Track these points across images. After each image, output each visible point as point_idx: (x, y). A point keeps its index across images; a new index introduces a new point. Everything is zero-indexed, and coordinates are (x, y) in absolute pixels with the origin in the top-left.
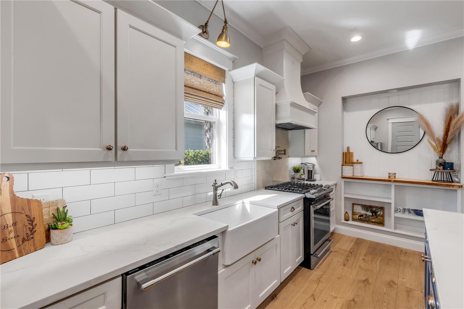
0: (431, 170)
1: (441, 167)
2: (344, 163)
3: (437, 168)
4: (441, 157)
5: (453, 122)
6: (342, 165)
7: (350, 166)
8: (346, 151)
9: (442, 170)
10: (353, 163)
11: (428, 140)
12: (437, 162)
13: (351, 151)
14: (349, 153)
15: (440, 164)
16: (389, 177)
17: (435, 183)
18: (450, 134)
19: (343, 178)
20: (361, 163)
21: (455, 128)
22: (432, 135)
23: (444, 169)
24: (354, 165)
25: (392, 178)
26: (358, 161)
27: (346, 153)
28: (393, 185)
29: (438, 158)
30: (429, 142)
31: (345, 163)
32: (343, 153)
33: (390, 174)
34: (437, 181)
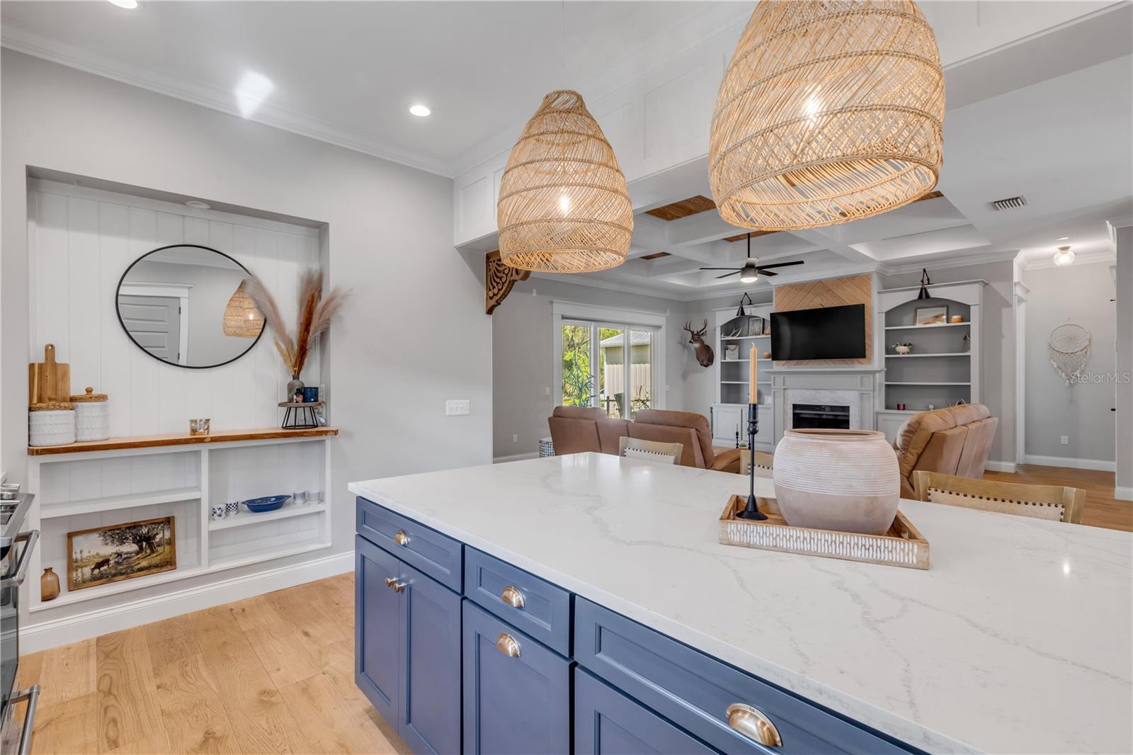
0: (280, 405)
1: (300, 398)
2: (35, 401)
3: (291, 400)
4: (296, 377)
5: (320, 305)
6: (30, 410)
7: (65, 408)
8: (42, 360)
9: (301, 404)
10: (73, 400)
11: (274, 338)
12: (290, 387)
13: (60, 359)
14: (55, 365)
15: (299, 392)
16: (194, 431)
17: (291, 432)
18: (312, 328)
19: (33, 452)
20: (102, 398)
21: (322, 319)
22: (280, 328)
23: (304, 401)
24: (79, 404)
25: (201, 434)
26: (89, 391)
27: (41, 366)
28: (204, 449)
29: (291, 379)
30: (277, 344)
31: (40, 400)
32: (32, 366)
33: (194, 421)
34: (295, 427)
